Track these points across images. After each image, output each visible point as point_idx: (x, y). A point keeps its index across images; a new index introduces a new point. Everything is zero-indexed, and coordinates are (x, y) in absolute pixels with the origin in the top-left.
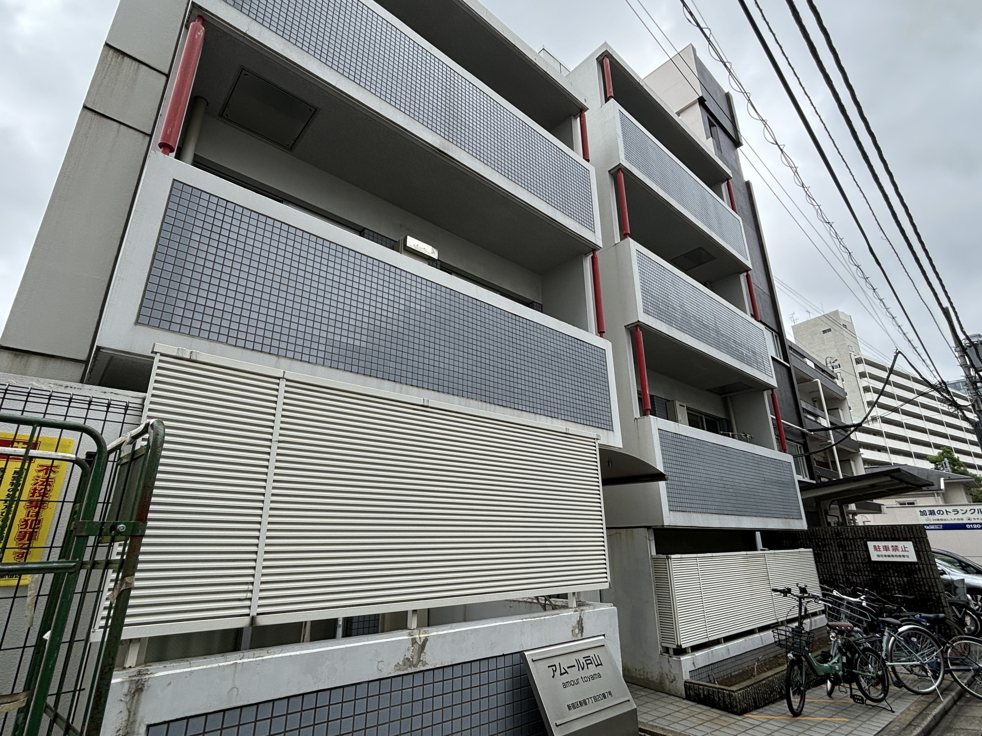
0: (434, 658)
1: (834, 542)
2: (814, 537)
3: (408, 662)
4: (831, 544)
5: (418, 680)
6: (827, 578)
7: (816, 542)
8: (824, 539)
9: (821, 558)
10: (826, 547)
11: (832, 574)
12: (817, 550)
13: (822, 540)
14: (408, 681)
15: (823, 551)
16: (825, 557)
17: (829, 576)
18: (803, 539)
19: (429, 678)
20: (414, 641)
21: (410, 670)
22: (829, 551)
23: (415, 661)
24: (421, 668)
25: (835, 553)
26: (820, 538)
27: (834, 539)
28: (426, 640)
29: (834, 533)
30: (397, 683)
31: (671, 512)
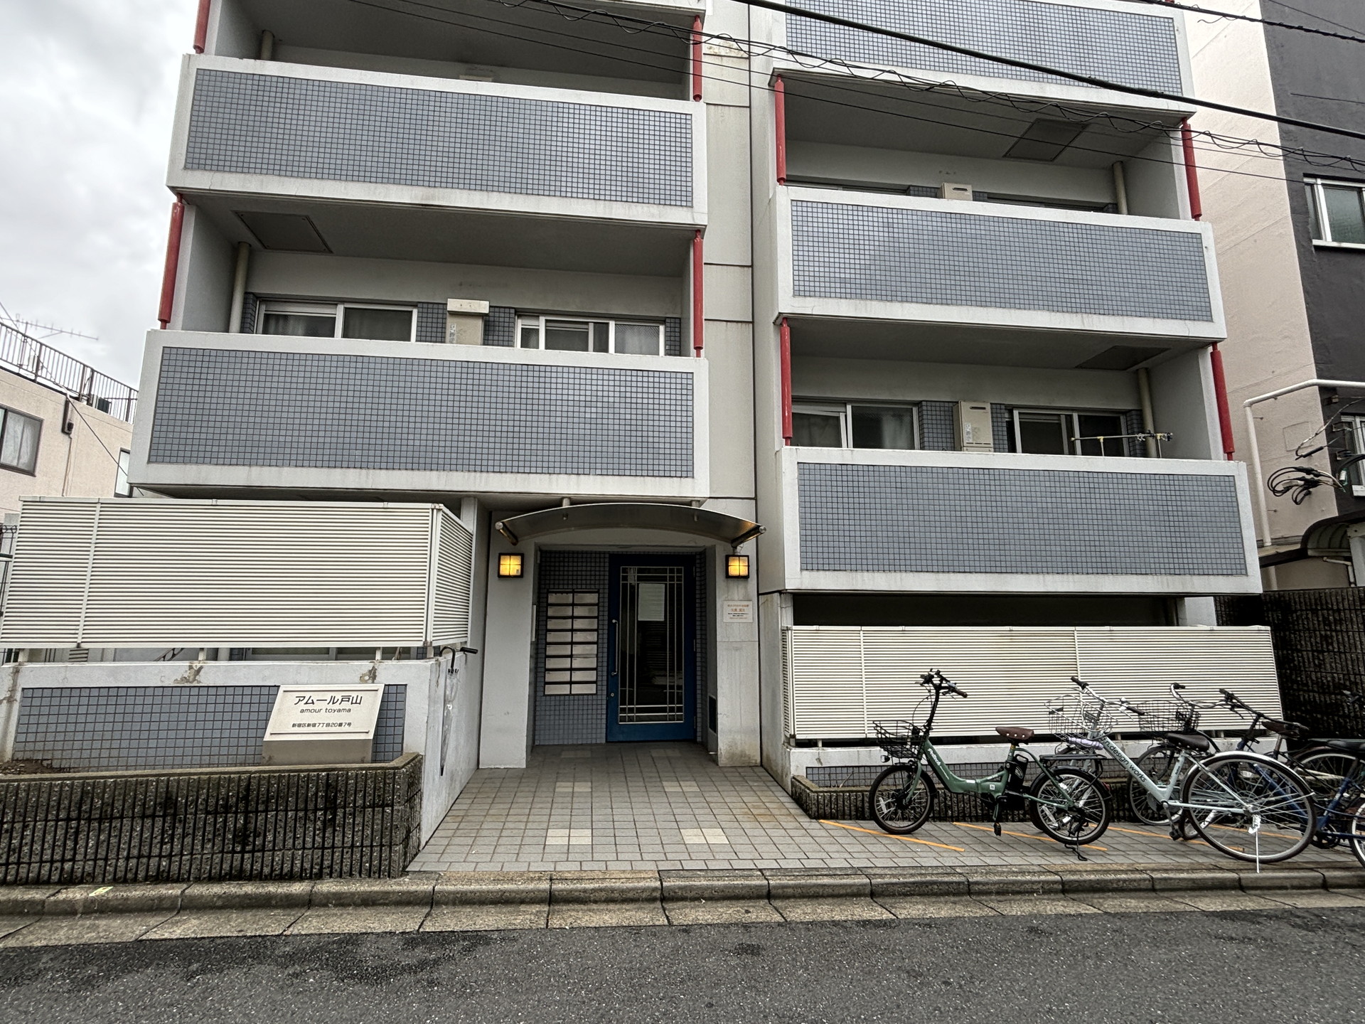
0: (206, 680)
1: (1357, 616)
2: (1322, 605)
3: (184, 679)
4: (1352, 619)
5: (195, 691)
6: (1339, 679)
7: (1323, 615)
8: (1339, 610)
9: (1332, 644)
10: (1341, 624)
11: (1349, 674)
12: (1326, 630)
13: (1334, 611)
14: (186, 691)
15: (1336, 631)
16: (1338, 643)
17: (1344, 675)
18: (1301, 610)
19: (204, 691)
20: (191, 667)
21: (186, 685)
22: (1347, 632)
23: (191, 679)
24: (195, 684)
25: (1357, 635)
26: (1332, 609)
27: (1356, 610)
28: (201, 668)
29: (1357, 598)
30: (177, 691)
31: (805, 573)
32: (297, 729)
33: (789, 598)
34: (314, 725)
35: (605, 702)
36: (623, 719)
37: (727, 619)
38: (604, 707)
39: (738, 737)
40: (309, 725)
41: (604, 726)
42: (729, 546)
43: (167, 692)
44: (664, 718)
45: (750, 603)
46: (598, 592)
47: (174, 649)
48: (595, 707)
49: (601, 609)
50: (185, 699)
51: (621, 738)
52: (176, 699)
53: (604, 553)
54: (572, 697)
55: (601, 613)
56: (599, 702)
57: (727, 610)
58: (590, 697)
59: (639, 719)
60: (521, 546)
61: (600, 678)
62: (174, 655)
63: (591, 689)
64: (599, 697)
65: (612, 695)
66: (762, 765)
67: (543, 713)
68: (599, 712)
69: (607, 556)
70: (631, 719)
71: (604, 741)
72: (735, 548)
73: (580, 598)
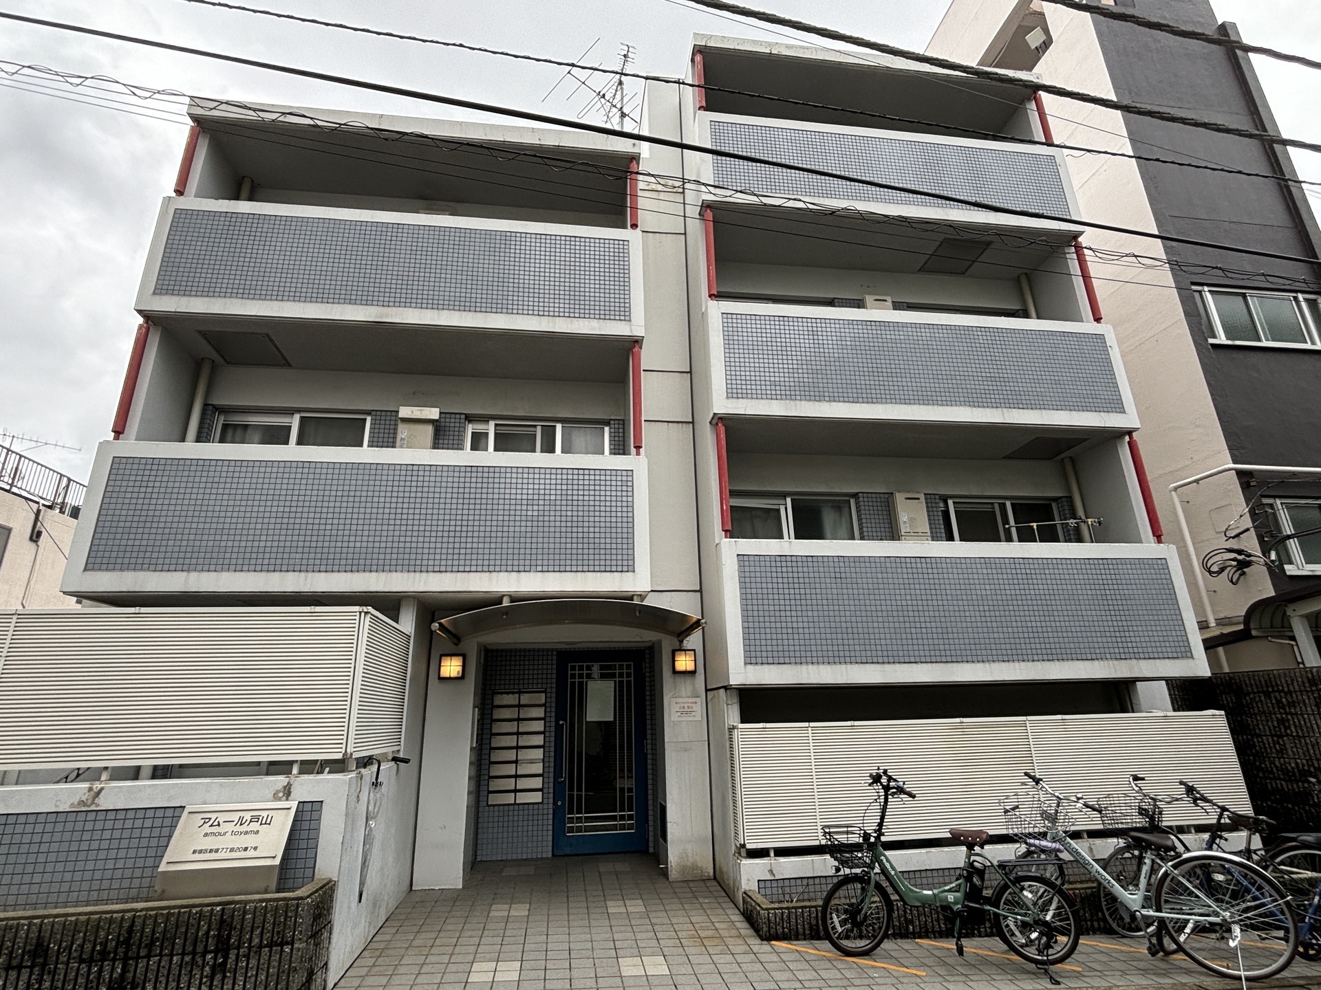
0: (105, 803)
1: (1309, 698)
2: (1273, 688)
3: (82, 803)
4: (1304, 701)
5: (91, 816)
6: (1303, 765)
7: (1276, 698)
8: (1290, 692)
9: (1289, 728)
10: (1295, 708)
11: (1311, 759)
12: (1281, 713)
13: (1286, 694)
14: (81, 817)
15: (1291, 714)
16: (1295, 726)
17: (1307, 760)
18: (1254, 693)
19: (101, 816)
20: (90, 789)
21: (83, 809)
22: (1302, 714)
23: (89, 802)
24: (93, 808)
25: (1312, 718)
26: (1283, 691)
27: (1307, 691)
28: (102, 789)
29: (1306, 680)
30: (72, 817)
31: (749, 667)
32: (197, 857)
33: (735, 693)
34: (217, 851)
35: (551, 811)
36: (571, 830)
37: (675, 717)
38: (551, 817)
39: (689, 847)
40: (211, 851)
41: (550, 838)
42: (675, 641)
43: (61, 818)
44: (615, 827)
45: (698, 700)
46: (545, 692)
47: (79, 769)
48: (540, 817)
49: (548, 710)
50: (79, 826)
51: (568, 851)
52: (69, 826)
53: (552, 650)
54: (516, 807)
55: (548, 714)
56: (545, 812)
57: (675, 708)
58: (536, 806)
59: (587, 829)
60: (465, 645)
61: (546, 785)
62: (79, 775)
63: (537, 797)
64: (546, 806)
65: (559, 803)
66: (715, 878)
67: (486, 825)
68: (545, 822)
69: (555, 653)
70: (579, 829)
71: (550, 855)
72: (681, 642)
73: (525, 699)
